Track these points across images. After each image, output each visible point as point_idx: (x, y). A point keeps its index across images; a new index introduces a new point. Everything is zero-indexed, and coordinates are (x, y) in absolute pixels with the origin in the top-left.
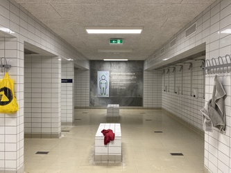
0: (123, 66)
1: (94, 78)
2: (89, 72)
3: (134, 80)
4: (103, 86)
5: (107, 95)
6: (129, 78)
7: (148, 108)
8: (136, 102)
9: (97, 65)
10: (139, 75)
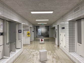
0: (44, 28)
1: (37, 31)
2: (36, 29)
3: (47, 31)
4: (39, 32)
5: (40, 35)
6: (46, 30)
7: (50, 38)
8: (48, 36)
9: (38, 27)
10: (48, 30)
